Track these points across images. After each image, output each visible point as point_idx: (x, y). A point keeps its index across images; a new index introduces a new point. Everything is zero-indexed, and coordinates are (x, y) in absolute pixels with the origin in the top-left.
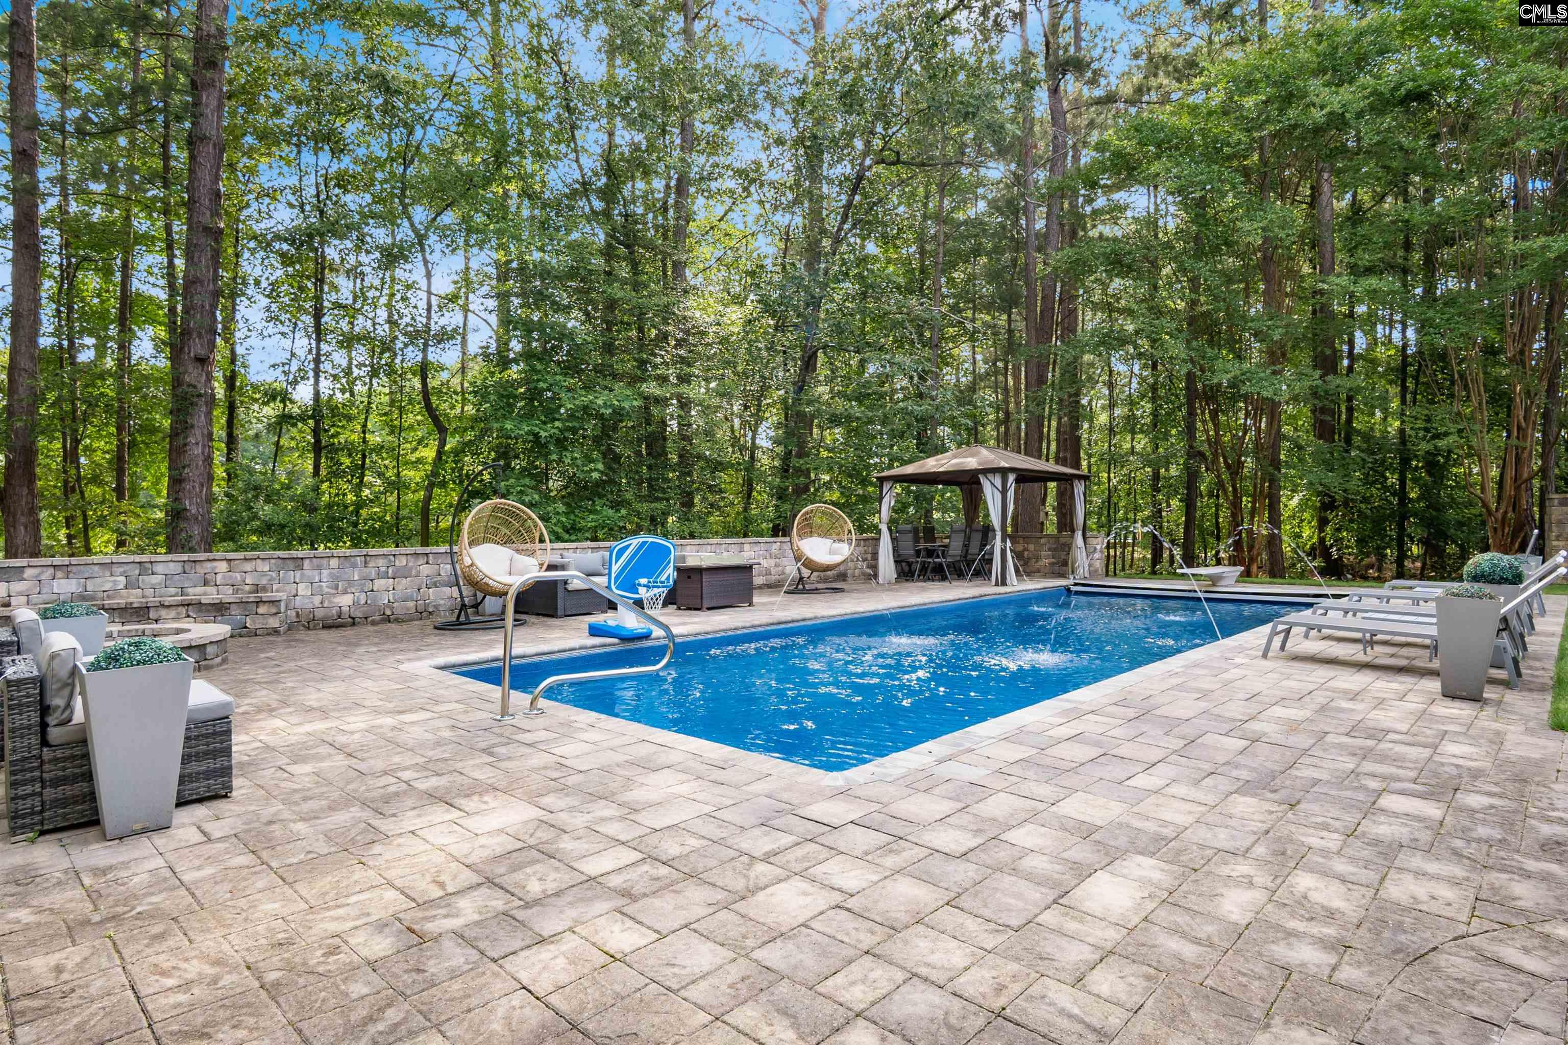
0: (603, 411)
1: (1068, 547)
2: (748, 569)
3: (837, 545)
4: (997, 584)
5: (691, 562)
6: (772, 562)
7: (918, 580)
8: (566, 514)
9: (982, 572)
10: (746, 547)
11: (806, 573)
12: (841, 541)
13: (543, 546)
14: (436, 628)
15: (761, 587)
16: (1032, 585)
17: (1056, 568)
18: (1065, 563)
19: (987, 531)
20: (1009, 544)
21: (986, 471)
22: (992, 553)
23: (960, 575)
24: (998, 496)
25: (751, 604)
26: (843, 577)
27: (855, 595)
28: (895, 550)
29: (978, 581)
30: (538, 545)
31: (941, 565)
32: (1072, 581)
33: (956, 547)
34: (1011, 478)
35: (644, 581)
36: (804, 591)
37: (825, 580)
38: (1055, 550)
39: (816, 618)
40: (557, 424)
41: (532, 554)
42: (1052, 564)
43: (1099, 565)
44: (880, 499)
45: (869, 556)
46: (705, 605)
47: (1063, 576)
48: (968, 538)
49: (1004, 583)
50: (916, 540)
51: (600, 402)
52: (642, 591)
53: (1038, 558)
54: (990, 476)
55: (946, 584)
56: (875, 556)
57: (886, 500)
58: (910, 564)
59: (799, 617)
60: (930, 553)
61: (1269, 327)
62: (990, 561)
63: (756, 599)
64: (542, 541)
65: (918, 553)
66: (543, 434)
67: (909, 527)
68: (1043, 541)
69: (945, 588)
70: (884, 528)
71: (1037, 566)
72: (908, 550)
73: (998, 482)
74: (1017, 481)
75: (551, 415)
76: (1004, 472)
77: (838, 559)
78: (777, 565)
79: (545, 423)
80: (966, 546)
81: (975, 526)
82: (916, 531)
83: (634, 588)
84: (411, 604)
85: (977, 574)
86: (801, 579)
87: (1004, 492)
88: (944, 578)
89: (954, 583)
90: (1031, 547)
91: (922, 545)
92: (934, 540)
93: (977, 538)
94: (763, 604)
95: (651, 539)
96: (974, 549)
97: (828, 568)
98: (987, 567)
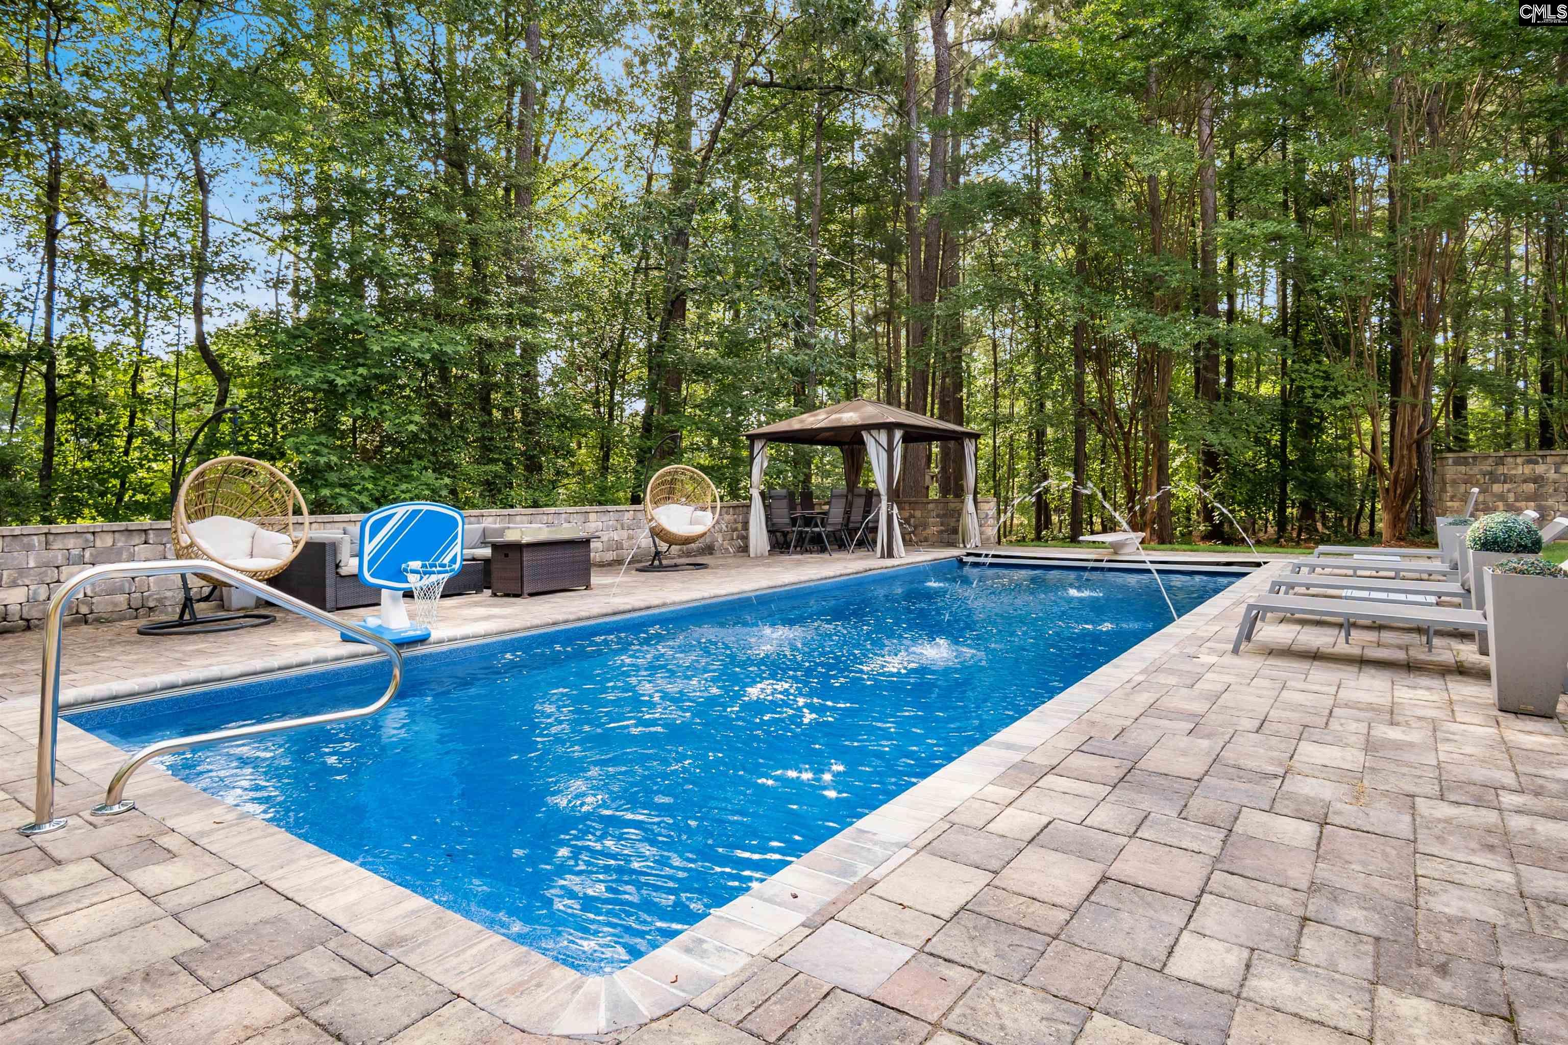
0: (419, 355)
1: (958, 514)
2: (585, 543)
3: (700, 513)
4: (882, 557)
5: (512, 536)
6: (624, 534)
7: (796, 553)
8: (374, 479)
9: (866, 542)
10: (592, 517)
11: (663, 547)
12: (704, 509)
13: (299, 519)
14: (140, 633)
15: (602, 565)
16: (924, 556)
17: (945, 535)
18: (955, 531)
19: (871, 496)
20: (895, 511)
21: (869, 427)
22: (876, 520)
23: (841, 545)
24: (884, 455)
25: (588, 587)
26: (709, 550)
27: (720, 572)
28: (768, 518)
29: (862, 553)
30: (292, 519)
31: (819, 534)
32: (964, 552)
33: (836, 515)
34: (898, 434)
35: (416, 565)
36: (662, 568)
37: (688, 554)
38: (944, 515)
39: (664, 605)
40: (361, 370)
41: (284, 529)
42: (941, 532)
43: (992, 532)
44: (752, 458)
45: (740, 526)
46: (527, 589)
47: (952, 544)
48: (849, 506)
49: (890, 555)
50: (792, 507)
51: (415, 344)
52: (412, 578)
53: (925, 526)
54: (874, 432)
55: (825, 556)
56: (746, 525)
57: (757, 461)
58: (785, 534)
59: (642, 604)
60: (808, 521)
61: (1166, 273)
62: (875, 530)
63: (595, 580)
64: (297, 511)
65: (794, 521)
66: (339, 381)
67: (784, 492)
68: (931, 506)
69: (825, 561)
70: (755, 493)
71: (925, 533)
72: (782, 517)
73: (883, 437)
74: (906, 439)
75: (354, 358)
76: (889, 427)
77: (698, 530)
78: (630, 538)
79: (344, 368)
80: (848, 513)
81: (856, 491)
82: (791, 496)
83: (400, 576)
84: (122, 599)
85: (861, 544)
86: (657, 553)
87: (890, 451)
88: (823, 550)
89: (836, 555)
90: (918, 514)
91: (798, 513)
92: (812, 506)
93: (860, 502)
94: (605, 586)
95: (425, 507)
96: (856, 516)
97: (687, 541)
98: (870, 537)
